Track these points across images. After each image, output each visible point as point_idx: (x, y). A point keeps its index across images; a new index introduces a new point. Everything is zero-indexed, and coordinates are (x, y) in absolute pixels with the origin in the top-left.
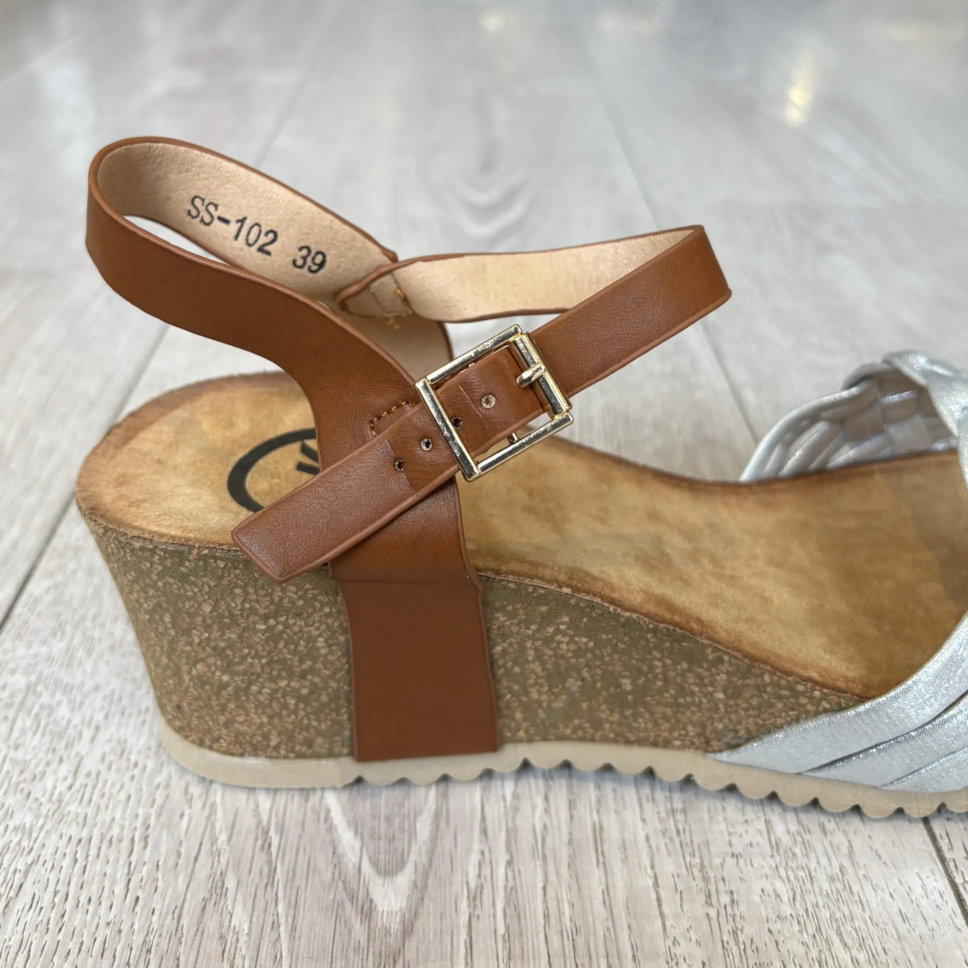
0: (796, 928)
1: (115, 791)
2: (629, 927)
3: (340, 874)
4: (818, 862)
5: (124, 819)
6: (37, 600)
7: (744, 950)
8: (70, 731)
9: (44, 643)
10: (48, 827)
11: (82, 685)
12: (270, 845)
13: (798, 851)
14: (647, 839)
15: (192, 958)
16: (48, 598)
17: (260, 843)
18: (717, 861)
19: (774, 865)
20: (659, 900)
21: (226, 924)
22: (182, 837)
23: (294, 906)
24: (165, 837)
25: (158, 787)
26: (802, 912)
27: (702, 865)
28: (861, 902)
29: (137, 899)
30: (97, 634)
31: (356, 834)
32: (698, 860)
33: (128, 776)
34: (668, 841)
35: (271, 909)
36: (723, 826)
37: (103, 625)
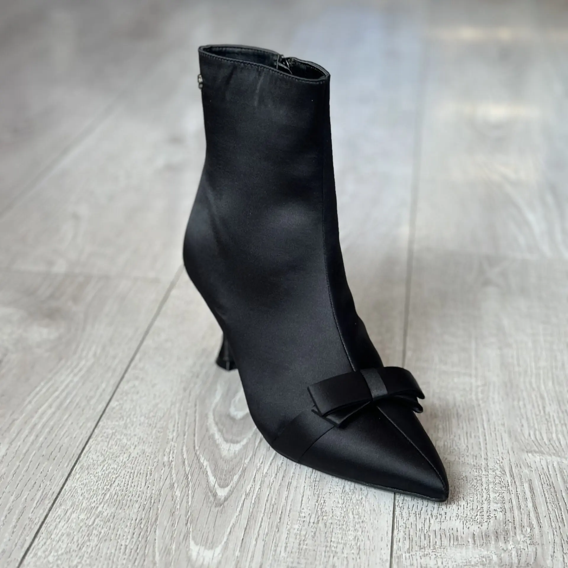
0: (340, 509)
1: (142, 462)
2: (291, 505)
3: (208, 486)
4: (355, 497)
5: (144, 468)
6: (114, 408)
7: (323, 512)
8: (127, 445)
9: (117, 421)
10: (122, 468)
11: (130, 434)
12: (188, 478)
13: (350, 493)
14: (304, 487)
15: (164, 500)
16: (118, 408)
17: (185, 477)
18: (324, 493)
19: (341, 495)
20: (302, 500)
21: (174, 494)
22: (162, 474)
23: (194, 492)
24: (157, 473)
25: (155, 462)
26: (344, 506)
27: (319, 494)
28: (363, 506)
29: (148, 487)
30: (135, 420)
31: (215, 478)
32: (318, 492)
33: (145, 459)
34: (311, 487)
35: (187, 492)
36: (330, 486)
37: (137, 418)
